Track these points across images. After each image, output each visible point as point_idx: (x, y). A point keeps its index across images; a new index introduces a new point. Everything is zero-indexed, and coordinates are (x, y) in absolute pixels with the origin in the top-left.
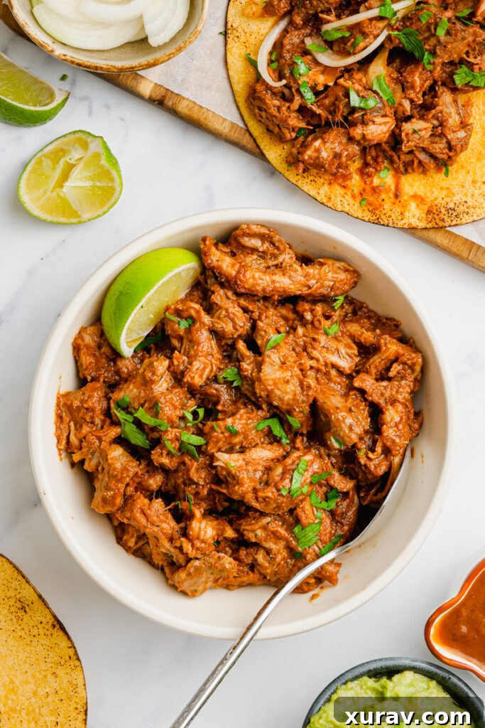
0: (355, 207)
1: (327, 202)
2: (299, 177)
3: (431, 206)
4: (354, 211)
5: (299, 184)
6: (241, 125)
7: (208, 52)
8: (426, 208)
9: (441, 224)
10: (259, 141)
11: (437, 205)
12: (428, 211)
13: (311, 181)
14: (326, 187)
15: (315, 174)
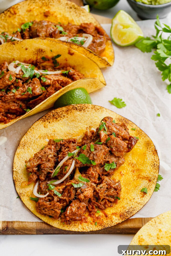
0: (94, 227)
1: (83, 230)
2: (69, 227)
3: (120, 214)
4: (94, 228)
5: (70, 229)
6: (39, 221)
7: (16, 205)
8: (119, 215)
9: (127, 218)
10: (48, 223)
11: (122, 213)
12: (120, 216)
13: (74, 226)
14: (80, 225)
15: (74, 223)
